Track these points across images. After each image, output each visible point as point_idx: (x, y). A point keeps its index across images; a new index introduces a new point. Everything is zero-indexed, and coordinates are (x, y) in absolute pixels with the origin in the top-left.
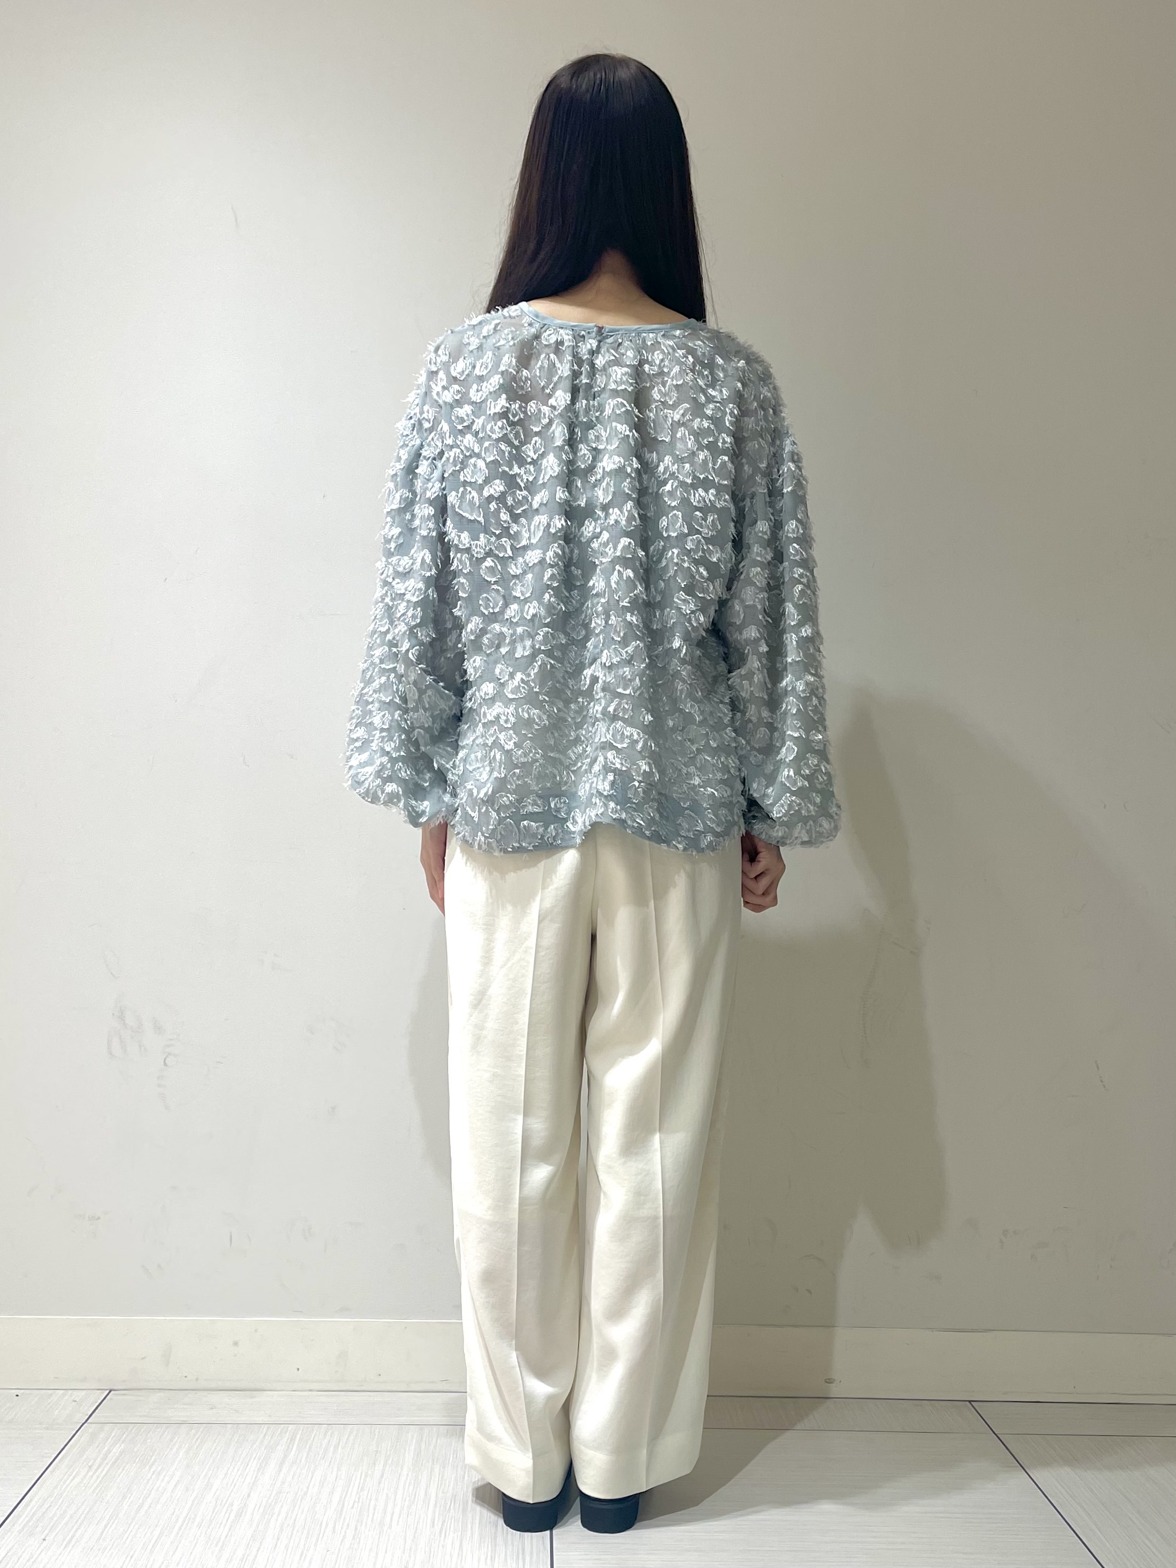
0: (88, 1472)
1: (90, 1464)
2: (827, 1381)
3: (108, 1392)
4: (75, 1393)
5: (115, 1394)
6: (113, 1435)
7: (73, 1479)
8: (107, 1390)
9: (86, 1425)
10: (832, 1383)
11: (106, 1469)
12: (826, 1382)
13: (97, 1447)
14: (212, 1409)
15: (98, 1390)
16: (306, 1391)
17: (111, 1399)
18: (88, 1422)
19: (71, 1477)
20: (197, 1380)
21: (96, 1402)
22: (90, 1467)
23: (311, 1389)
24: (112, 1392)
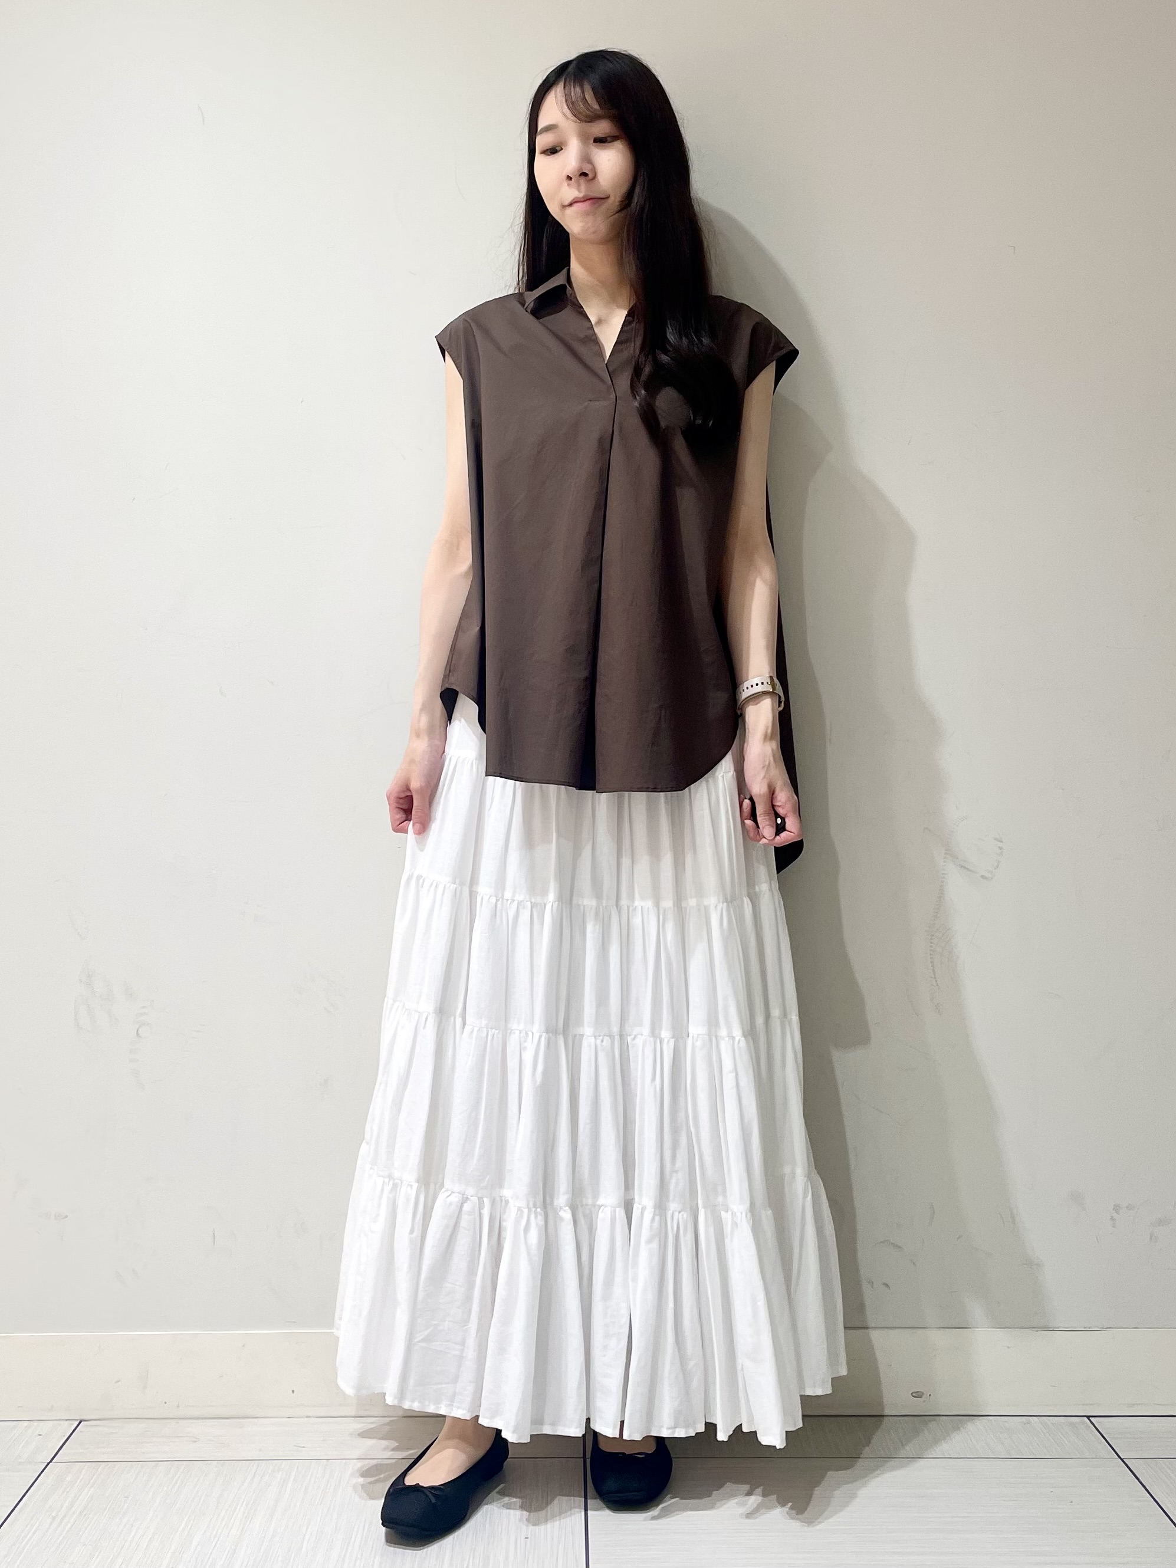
0: (51, 1524)
1: (54, 1514)
2: (914, 1394)
3: (77, 1422)
4: (42, 1423)
5: (86, 1426)
6: (81, 1478)
7: (34, 1533)
8: (77, 1420)
9: (51, 1463)
10: (921, 1397)
11: (72, 1521)
12: (913, 1396)
13: (63, 1492)
14: (195, 1442)
15: (67, 1420)
16: (302, 1417)
17: (81, 1432)
18: (54, 1461)
19: (33, 1531)
20: (178, 1406)
21: (64, 1436)
22: (54, 1518)
23: (309, 1414)
24: (82, 1423)
